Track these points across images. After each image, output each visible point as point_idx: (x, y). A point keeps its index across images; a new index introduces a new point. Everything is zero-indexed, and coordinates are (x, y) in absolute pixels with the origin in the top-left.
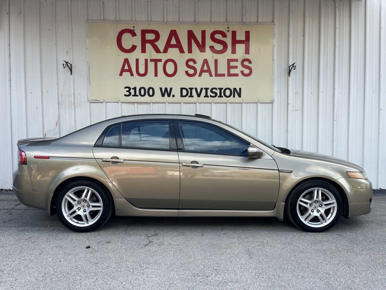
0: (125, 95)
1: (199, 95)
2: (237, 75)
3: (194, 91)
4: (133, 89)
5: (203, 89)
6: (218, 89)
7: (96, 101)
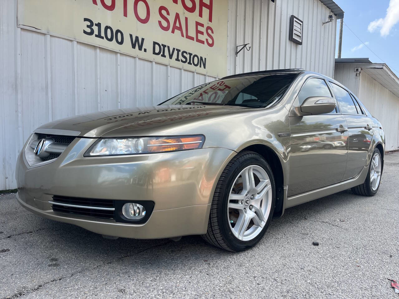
0: (85, 32)
1: (171, 56)
2: (202, 42)
3: (166, 49)
4: (96, 25)
5: (176, 49)
6: (188, 53)
7: (34, 29)
